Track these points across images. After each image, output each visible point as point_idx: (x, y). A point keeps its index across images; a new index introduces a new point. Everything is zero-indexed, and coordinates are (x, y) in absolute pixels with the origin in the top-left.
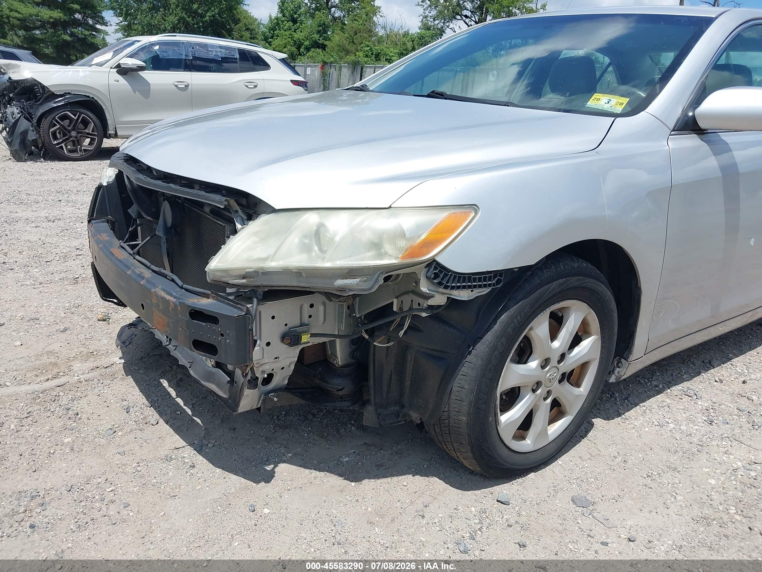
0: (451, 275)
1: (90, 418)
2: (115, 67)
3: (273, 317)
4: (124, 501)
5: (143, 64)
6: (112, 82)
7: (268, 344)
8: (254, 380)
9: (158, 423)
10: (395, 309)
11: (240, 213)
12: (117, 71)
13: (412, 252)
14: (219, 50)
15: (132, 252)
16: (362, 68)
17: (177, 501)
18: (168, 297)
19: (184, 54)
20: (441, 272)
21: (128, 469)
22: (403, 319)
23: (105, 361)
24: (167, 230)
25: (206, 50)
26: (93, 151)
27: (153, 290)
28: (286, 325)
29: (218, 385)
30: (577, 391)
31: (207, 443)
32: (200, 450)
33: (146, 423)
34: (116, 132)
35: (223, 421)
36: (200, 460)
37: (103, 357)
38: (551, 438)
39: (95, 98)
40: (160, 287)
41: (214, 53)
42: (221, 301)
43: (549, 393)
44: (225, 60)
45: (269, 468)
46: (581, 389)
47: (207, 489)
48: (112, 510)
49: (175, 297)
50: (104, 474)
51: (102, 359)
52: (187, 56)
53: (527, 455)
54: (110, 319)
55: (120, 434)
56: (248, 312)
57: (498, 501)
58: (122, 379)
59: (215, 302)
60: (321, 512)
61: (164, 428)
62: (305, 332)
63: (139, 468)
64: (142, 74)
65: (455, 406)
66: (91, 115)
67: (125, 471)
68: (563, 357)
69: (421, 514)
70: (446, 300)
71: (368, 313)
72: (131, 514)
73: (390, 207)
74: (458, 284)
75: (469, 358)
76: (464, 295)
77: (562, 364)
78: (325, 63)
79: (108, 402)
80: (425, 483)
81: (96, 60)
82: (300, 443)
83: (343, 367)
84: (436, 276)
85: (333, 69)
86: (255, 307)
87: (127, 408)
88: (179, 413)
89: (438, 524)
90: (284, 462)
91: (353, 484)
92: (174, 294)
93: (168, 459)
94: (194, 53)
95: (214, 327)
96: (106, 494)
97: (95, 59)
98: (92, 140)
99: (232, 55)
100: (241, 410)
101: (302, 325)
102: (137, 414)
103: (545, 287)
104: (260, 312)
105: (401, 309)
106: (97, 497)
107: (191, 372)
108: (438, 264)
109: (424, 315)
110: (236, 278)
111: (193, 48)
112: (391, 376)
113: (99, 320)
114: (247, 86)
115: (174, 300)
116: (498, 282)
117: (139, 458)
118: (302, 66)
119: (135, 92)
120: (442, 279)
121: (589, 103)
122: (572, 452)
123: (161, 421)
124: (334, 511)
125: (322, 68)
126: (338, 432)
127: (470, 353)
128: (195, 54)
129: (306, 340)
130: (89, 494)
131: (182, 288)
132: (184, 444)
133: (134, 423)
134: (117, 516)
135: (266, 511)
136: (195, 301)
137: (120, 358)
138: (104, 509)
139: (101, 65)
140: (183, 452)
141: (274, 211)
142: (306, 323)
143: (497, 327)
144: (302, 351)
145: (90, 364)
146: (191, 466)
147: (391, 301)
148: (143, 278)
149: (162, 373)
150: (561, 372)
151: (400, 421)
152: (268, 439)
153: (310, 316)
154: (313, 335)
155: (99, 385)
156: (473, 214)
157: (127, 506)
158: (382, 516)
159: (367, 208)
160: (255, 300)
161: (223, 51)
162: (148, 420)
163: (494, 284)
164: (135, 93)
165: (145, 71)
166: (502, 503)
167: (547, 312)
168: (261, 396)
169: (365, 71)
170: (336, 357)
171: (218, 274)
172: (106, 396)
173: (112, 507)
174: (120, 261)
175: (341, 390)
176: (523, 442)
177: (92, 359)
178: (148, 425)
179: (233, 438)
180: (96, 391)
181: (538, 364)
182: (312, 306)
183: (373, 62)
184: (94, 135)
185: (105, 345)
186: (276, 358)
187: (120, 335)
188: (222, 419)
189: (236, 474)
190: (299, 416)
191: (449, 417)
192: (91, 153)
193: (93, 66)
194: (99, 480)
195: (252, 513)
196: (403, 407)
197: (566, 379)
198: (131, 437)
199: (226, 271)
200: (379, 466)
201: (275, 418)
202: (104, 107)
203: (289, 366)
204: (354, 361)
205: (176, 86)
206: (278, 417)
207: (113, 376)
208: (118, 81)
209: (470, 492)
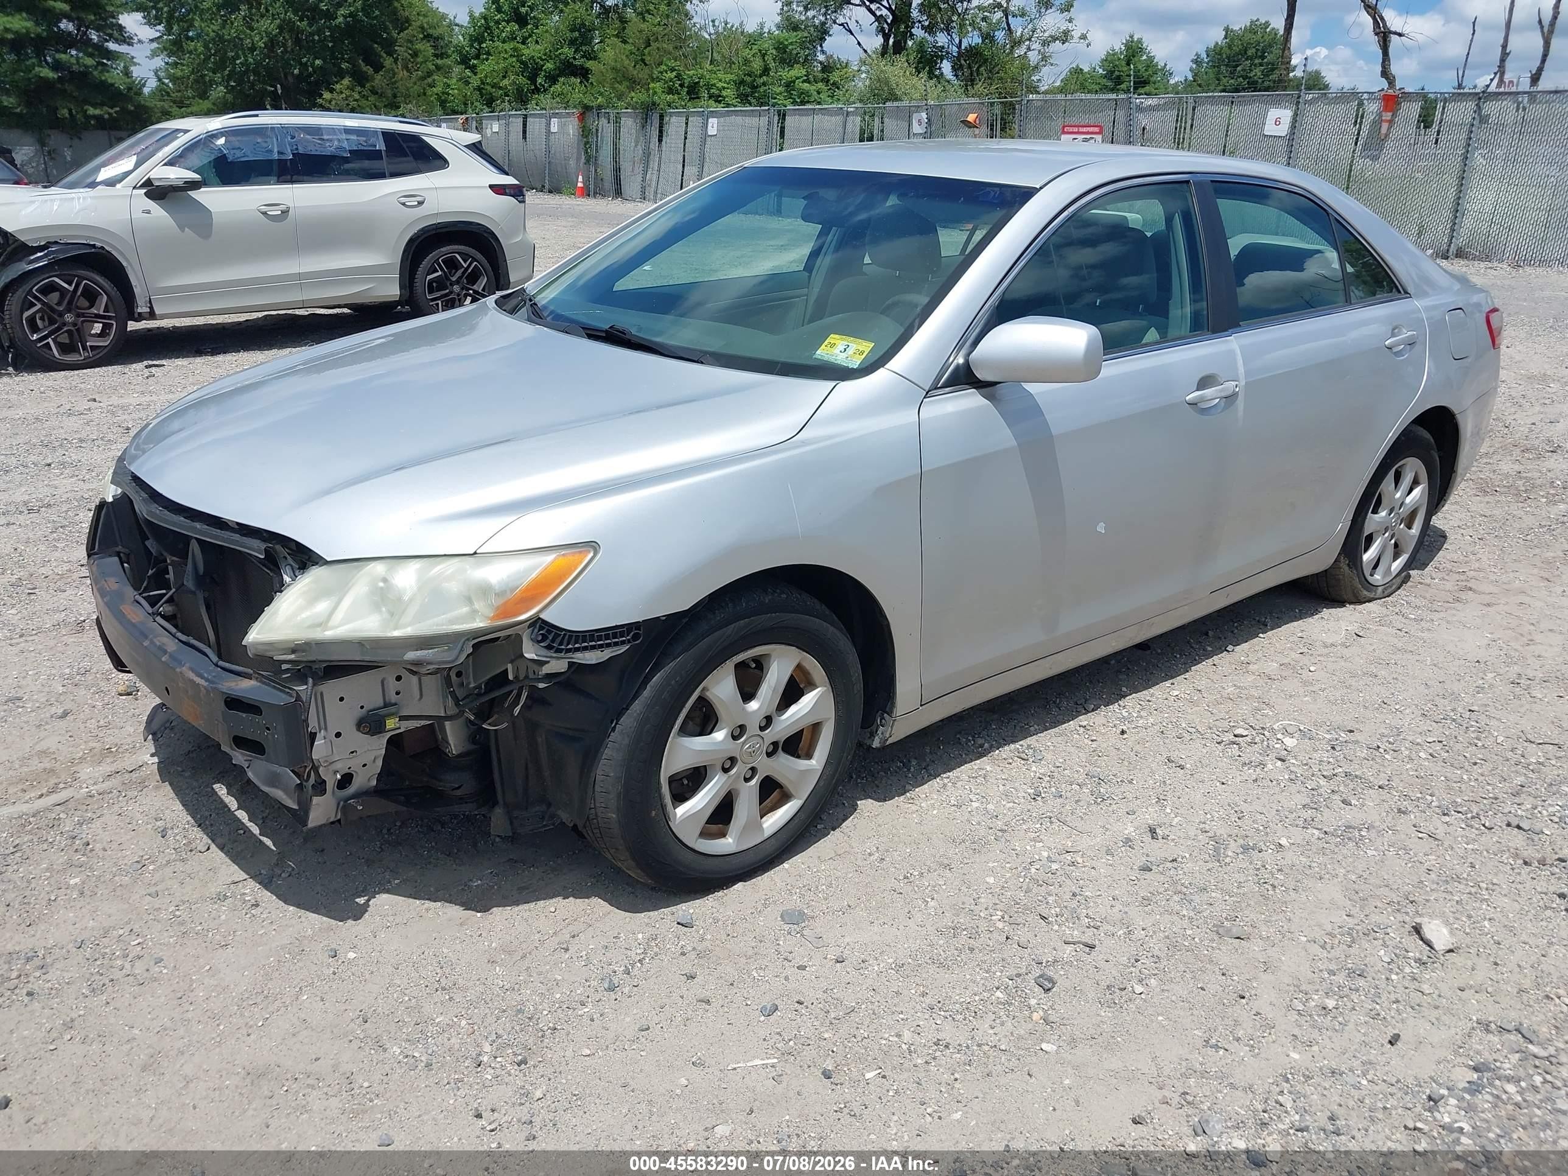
0: (565, 635)
1: (107, 848)
2: (143, 186)
3: (342, 699)
4: (155, 956)
5: (196, 176)
6: (138, 215)
7: (338, 735)
8: (320, 784)
9: (208, 849)
10: (511, 677)
11: (290, 560)
12: (145, 193)
13: (504, 611)
14: (344, 136)
15: (150, 612)
16: (662, 117)
17: (230, 950)
18: (198, 680)
19: (276, 150)
20: (550, 632)
21: (163, 915)
22: (520, 690)
23: (129, 762)
24: (200, 580)
25: (320, 139)
26: (108, 348)
27: (178, 670)
28: (362, 707)
29: (286, 791)
30: (803, 764)
31: (279, 872)
32: (267, 883)
33: (191, 851)
34: (151, 308)
35: (306, 840)
36: (267, 897)
37: (127, 755)
38: (768, 833)
39: (107, 248)
40: (187, 665)
41: (336, 143)
42: (264, 683)
43: (753, 770)
44: (358, 154)
45: (361, 901)
46: (813, 762)
47: (274, 933)
48: (139, 968)
49: (207, 680)
50: (128, 923)
51: (125, 759)
52: (282, 153)
53: (727, 859)
54: (138, 691)
55: (151, 868)
56: (298, 698)
57: (678, 923)
58: (157, 788)
59: (259, 684)
60: (426, 953)
61: (217, 855)
62: (390, 715)
63: (178, 913)
64: (197, 195)
65: (602, 800)
66: (100, 279)
67: (157, 918)
68: (769, 720)
69: (565, 946)
70: (566, 666)
71: (489, 679)
72: (165, 971)
73: (475, 553)
74: (576, 646)
75: (613, 736)
76: (591, 658)
77: (767, 732)
78: (587, 109)
79: (135, 823)
80: (583, 907)
81: (104, 174)
82: (416, 864)
83: (459, 756)
84: (544, 638)
85: (603, 121)
86: (310, 688)
87: (163, 831)
88: (242, 832)
89: (585, 958)
90: (388, 892)
91: (479, 915)
92: (206, 675)
93: (222, 898)
94: (295, 147)
95: (257, 718)
96: (130, 948)
97: (103, 169)
98: (106, 327)
99: (371, 146)
100: (311, 824)
101: (386, 705)
102: (177, 838)
103: (717, 634)
104: (322, 694)
105: (516, 677)
106: (117, 954)
107: (250, 774)
108: (544, 622)
109: (541, 685)
110: (284, 652)
111: (293, 137)
112: (527, 764)
113: (121, 695)
114: (404, 204)
115: (206, 684)
116: (636, 637)
117: (178, 899)
118: (540, 116)
119: (182, 228)
120: (553, 641)
121: (818, 352)
122: (812, 851)
123: (213, 847)
124: (445, 951)
125: (582, 117)
126: (475, 845)
127: (614, 729)
128: (297, 149)
129: (393, 726)
130: (107, 950)
131: (216, 665)
132: (246, 876)
133: (173, 851)
134: (146, 974)
135: (351, 955)
136: (232, 684)
137: (152, 755)
138: (128, 966)
139: (111, 183)
140: (244, 887)
141: (327, 563)
142: (393, 701)
143: (647, 693)
144: (390, 741)
145: (106, 768)
146: (253, 905)
147: (504, 669)
148: (165, 652)
149: (220, 773)
150: (768, 741)
151: (545, 826)
152: (369, 863)
153: (398, 693)
154: (402, 718)
155: (121, 799)
156: (591, 554)
157: (159, 961)
158: (510, 953)
159: (445, 555)
160: (310, 680)
161: (354, 137)
162: (193, 846)
163: (629, 640)
164: (183, 231)
165: (202, 189)
166: (683, 925)
167: (729, 666)
168: (339, 804)
169: (668, 123)
170: (447, 742)
171: (260, 647)
172: (131, 815)
173: (138, 964)
174: (134, 625)
175: (459, 788)
176: (722, 841)
177: (109, 760)
178: (194, 852)
179: (319, 863)
180: (116, 808)
181: (727, 734)
182: (399, 678)
183: (683, 103)
184: (109, 318)
185: (130, 735)
186: (352, 752)
187: (149, 722)
188: (304, 839)
189: (316, 911)
190: (421, 826)
191: (596, 815)
192: (105, 351)
193: (99, 187)
194: (121, 932)
195: (331, 959)
196: (549, 805)
197: (780, 748)
198: (168, 871)
199: (270, 644)
200: (521, 889)
201: (385, 831)
202: (125, 264)
203: (374, 761)
204: (473, 747)
205: (265, 213)
206: (389, 830)
207: (142, 784)
208: (149, 212)
209: (643, 915)
